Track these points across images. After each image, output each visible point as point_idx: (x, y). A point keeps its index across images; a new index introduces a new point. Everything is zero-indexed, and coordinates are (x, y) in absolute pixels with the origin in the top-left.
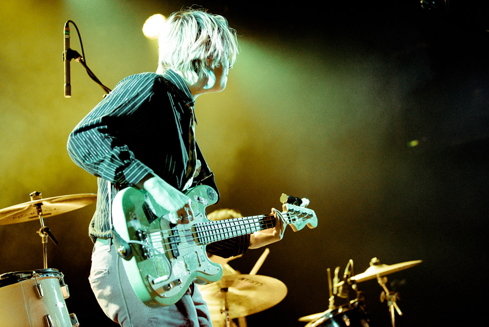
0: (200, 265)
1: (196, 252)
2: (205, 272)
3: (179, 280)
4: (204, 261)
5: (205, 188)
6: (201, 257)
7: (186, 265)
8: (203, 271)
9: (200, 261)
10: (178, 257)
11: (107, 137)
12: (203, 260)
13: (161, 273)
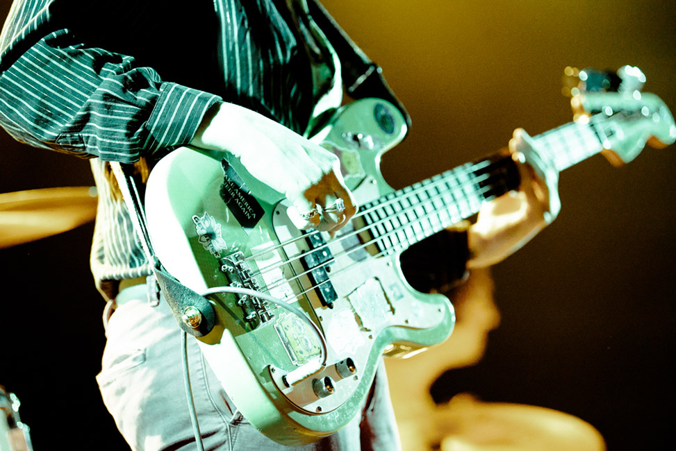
0: (393, 310)
1: (377, 279)
2: (410, 324)
3: (350, 362)
4: (402, 296)
5: (366, 106)
6: (391, 287)
7: (358, 319)
8: (404, 324)
9: (392, 300)
10: (334, 303)
11: (76, 55)
12: (398, 294)
13: (301, 353)
